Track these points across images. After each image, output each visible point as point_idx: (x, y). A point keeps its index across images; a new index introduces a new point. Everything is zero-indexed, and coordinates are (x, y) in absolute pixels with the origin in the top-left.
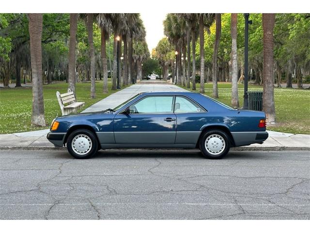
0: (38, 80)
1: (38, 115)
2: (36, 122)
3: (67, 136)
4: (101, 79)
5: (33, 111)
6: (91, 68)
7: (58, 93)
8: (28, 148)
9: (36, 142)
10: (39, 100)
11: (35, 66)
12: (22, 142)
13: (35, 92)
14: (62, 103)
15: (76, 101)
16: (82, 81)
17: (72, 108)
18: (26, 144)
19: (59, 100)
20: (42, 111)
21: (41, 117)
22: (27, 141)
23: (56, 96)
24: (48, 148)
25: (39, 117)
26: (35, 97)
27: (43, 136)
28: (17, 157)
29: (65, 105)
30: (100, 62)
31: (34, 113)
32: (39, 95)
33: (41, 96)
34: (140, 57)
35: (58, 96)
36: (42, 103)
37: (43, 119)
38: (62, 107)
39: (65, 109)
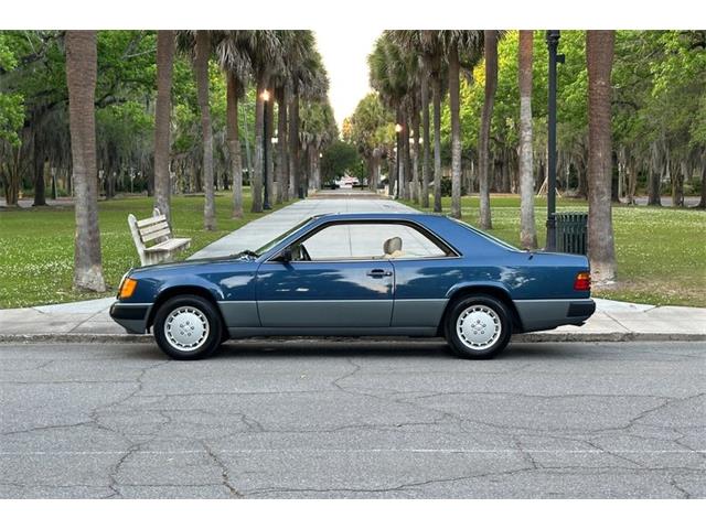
0: (88, 189)
1: (88, 266)
2: (84, 281)
3: (155, 308)
4: (226, 188)
5: (77, 259)
6: (205, 161)
7: (131, 219)
8: (66, 339)
9: (85, 325)
10: (90, 233)
11: (80, 159)
12: (53, 324)
13: (80, 216)
14: (141, 240)
15: (171, 236)
16: (184, 192)
17: (163, 252)
18: (63, 330)
19: (134, 233)
20: (96, 258)
21: (95, 271)
22: (64, 323)
23: (129, 226)
24: (112, 339)
25: (90, 271)
26: (81, 226)
27: (100, 312)
28: (43, 357)
29: (148, 244)
30: (225, 150)
31: (79, 263)
32: (90, 223)
33: (95, 225)
34: (315, 137)
35: (132, 225)
36: (96, 240)
37: (99, 274)
38: (141, 250)
39: (147, 254)
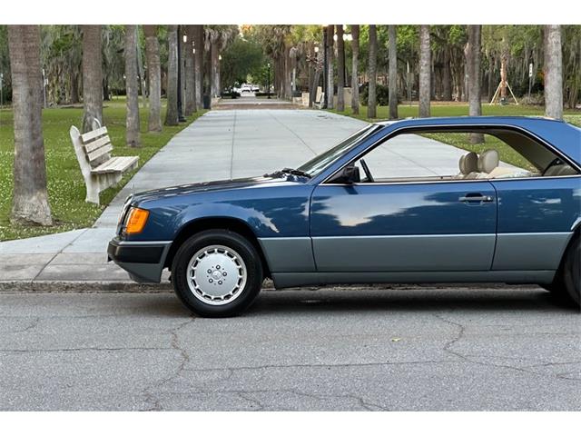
0: (31, 93)
1: (31, 192)
2: (26, 212)
3: (173, 248)
5: (18, 183)
7: (74, 132)
8: (32, 288)
9: (49, 269)
10: (33, 149)
11: (20, 54)
12: (8, 268)
13: (21, 128)
14: (87, 158)
18: (25, 275)
19: (78, 149)
20: (40, 182)
21: (39, 200)
22: (22, 267)
23: (71, 142)
25: (34, 198)
26: (21, 142)
27: (61, 252)
29: (95, 164)
31: (19, 188)
32: (34, 137)
33: (39, 139)
35: (75, 139)
36: (40, 159)
37: (45, 203)
38: (86, 171)
39: (94, 176)
